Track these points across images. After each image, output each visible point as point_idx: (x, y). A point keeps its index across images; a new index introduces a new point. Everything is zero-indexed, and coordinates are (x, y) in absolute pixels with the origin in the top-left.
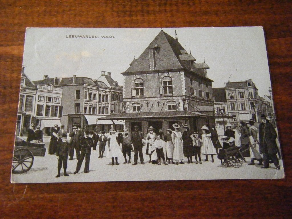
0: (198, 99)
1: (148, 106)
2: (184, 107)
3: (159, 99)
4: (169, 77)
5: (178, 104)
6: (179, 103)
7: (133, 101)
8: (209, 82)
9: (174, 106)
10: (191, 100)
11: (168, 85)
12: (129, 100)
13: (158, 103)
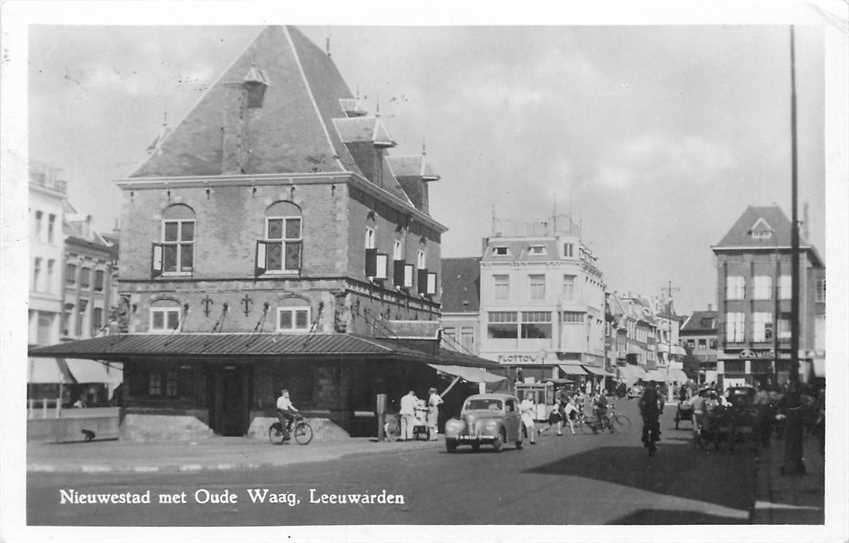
0: (389, 293)
1: (207, 312)
2: (337, 319)
3: (250, 285)
4: (292, 203)
5: (318, 307)
6: (322, 305)
7: (153, 292)
8: (431, 233)
9: (301, 316)
10: (363, 295)
11: (284, 239)
12: (140, 287)
13: (247, 301)
